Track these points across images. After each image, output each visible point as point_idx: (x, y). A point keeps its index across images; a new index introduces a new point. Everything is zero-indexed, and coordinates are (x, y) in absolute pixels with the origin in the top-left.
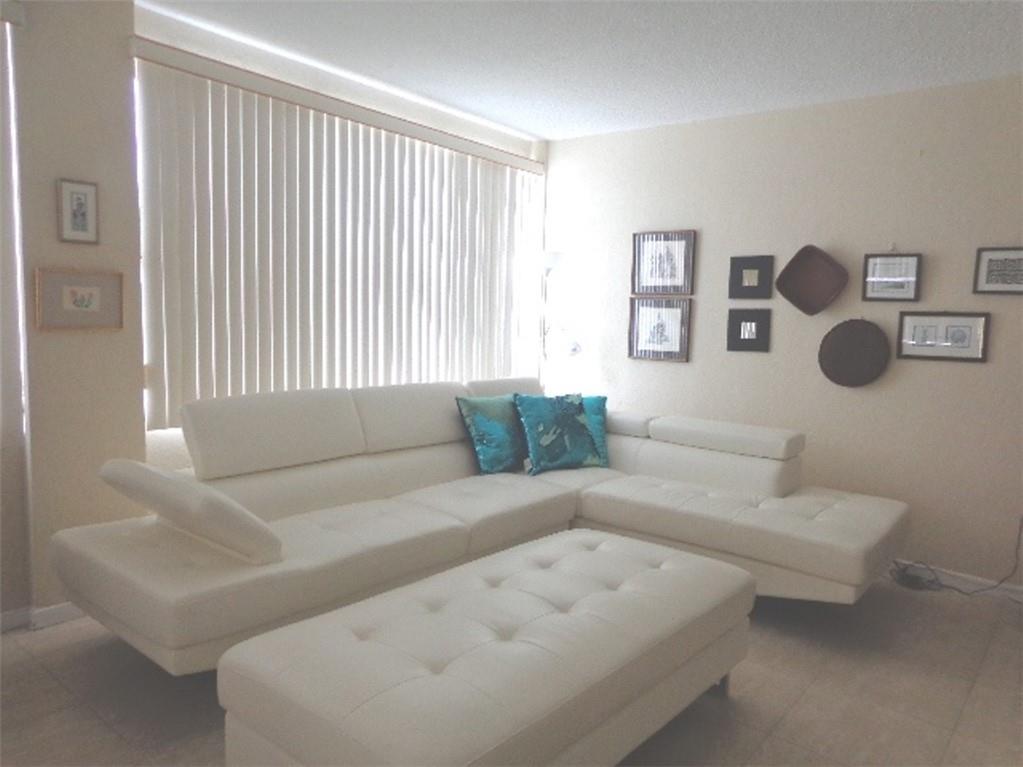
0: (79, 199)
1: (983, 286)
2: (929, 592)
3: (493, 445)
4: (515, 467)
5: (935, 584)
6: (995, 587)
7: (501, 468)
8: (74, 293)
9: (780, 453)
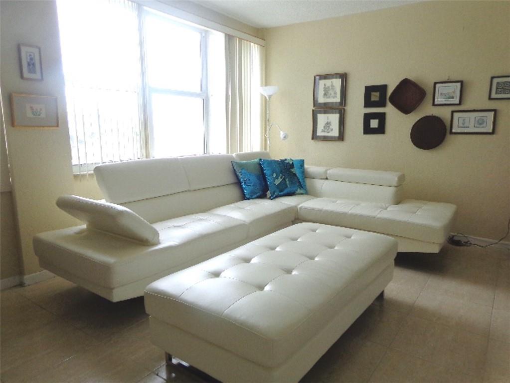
0: (30, 55)
1: (494, 95)
2: (465, 247)
3: (252, 185)
4: (263, 196)
5: (467, 244)
6: (497, 243)
7: (255, 196)
8: (32, 108)
9: (395, 183)
